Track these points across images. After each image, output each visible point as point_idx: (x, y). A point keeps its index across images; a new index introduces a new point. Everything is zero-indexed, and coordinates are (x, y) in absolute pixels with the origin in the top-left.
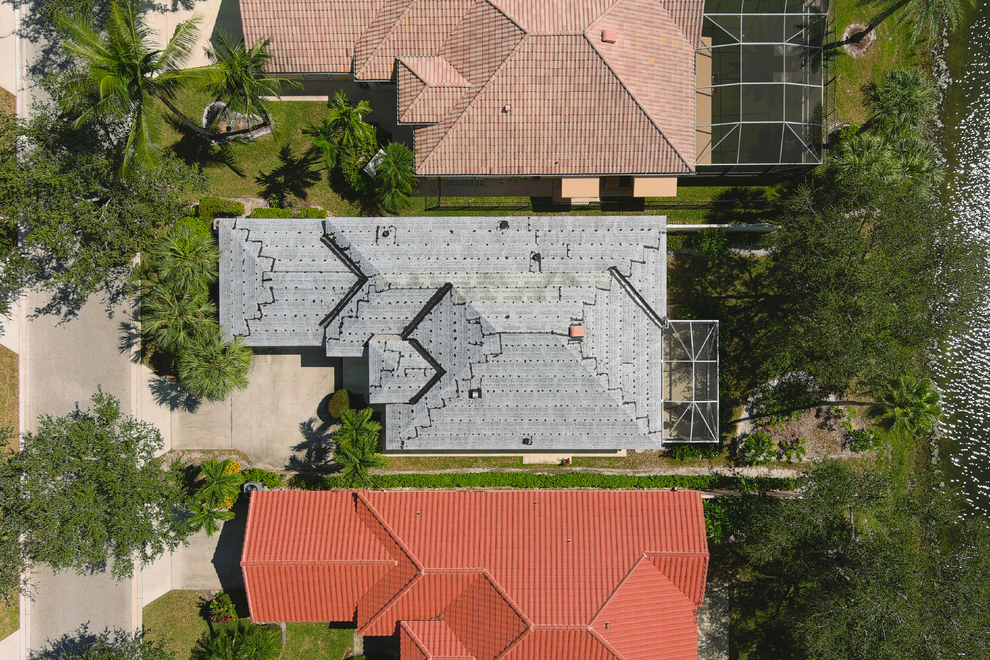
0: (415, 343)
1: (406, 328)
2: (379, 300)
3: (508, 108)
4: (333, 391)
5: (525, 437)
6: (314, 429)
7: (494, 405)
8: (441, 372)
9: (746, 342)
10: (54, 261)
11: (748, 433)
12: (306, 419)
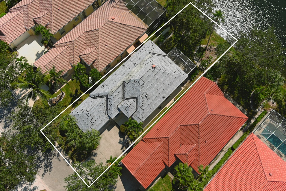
0: (127, 99)
1: (123, 98)
2: (113, 97)
3: (106, 45)
4: (119, 130)
5: (163, 97)
6: (122, 141)
7: (152, 95)
8: (136, 98)
9: (184, 50)
10: (38, 161)
11: (200, 64)
12: (119, 141)
